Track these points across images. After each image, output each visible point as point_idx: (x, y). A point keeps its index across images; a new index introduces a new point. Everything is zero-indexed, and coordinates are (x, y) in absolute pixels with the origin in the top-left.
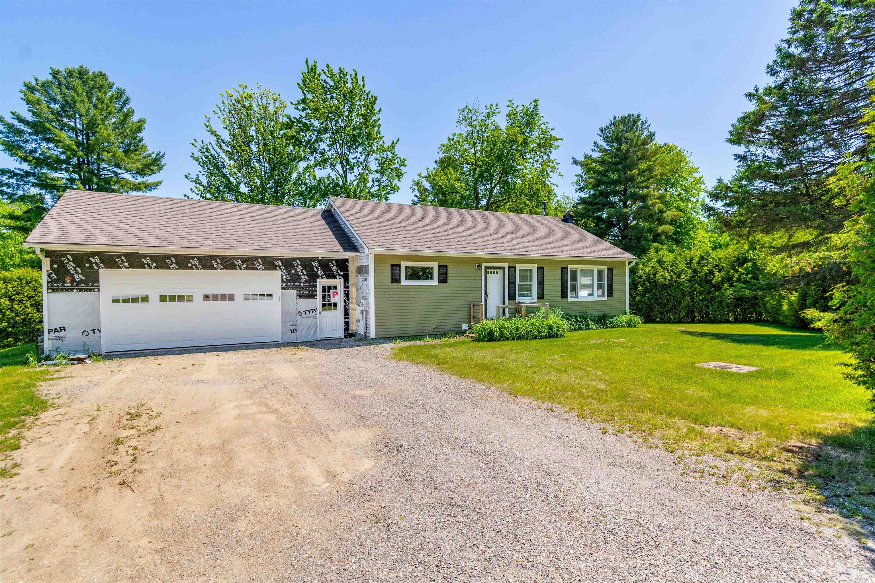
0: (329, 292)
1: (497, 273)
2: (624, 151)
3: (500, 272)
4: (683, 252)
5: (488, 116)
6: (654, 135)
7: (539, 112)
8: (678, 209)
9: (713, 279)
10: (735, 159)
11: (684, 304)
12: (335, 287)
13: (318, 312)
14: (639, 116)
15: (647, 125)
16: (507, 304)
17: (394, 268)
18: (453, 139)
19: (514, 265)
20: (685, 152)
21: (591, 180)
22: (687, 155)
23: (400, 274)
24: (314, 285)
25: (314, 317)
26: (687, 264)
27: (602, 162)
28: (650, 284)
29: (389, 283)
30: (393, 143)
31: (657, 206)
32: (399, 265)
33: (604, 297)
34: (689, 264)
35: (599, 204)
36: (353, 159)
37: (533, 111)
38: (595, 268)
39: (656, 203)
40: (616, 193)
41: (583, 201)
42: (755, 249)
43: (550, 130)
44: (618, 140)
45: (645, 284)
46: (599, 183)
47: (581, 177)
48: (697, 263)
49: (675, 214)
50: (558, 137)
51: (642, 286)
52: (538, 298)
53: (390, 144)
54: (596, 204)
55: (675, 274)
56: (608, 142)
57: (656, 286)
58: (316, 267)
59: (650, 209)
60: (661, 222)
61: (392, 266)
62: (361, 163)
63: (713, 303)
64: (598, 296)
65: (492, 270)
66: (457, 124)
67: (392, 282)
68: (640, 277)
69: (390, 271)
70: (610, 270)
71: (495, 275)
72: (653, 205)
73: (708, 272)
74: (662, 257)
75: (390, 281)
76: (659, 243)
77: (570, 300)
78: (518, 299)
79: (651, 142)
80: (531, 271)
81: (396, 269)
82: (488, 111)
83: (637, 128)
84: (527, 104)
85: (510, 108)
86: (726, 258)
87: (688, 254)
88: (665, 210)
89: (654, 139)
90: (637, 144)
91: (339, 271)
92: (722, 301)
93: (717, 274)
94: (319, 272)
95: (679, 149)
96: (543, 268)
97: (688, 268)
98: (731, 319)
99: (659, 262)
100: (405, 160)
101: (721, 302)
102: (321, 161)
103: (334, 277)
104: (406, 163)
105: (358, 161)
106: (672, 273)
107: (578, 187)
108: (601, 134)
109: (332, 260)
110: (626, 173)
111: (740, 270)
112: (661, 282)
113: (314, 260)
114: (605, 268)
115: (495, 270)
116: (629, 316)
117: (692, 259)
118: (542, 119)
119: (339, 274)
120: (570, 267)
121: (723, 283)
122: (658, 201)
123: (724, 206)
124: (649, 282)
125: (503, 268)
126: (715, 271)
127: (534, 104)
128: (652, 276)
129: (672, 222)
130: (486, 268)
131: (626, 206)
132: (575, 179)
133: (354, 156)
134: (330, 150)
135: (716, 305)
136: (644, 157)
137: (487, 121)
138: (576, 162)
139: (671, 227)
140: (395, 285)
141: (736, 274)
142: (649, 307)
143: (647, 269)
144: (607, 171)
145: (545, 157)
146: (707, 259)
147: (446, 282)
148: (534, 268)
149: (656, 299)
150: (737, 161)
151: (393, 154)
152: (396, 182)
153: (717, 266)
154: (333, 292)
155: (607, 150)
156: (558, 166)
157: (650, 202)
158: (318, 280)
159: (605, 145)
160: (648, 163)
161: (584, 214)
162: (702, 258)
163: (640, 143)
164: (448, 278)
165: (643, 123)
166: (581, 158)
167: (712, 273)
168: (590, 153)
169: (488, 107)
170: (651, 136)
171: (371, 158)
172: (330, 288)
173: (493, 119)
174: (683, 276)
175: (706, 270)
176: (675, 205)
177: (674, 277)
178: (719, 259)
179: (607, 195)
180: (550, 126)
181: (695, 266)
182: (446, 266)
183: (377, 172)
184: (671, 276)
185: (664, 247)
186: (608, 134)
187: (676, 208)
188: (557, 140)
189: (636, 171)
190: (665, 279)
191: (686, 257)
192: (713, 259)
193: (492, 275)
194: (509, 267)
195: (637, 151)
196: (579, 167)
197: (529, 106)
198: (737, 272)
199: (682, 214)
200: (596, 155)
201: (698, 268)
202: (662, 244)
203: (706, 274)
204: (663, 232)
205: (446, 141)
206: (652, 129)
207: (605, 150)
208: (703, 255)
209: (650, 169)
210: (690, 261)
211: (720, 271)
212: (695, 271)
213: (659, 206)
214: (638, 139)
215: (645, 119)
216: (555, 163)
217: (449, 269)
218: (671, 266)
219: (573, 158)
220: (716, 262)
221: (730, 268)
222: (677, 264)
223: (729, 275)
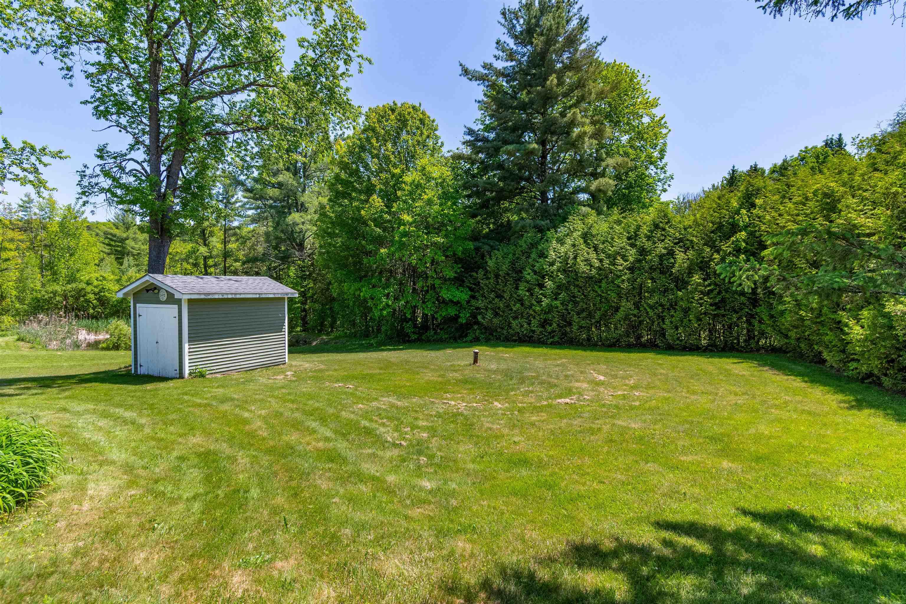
6: (586, 22)
9: (674, 264)
15: (577, 6)
20: (640, 75)
22: (643, 81)
26: (629, 238)
27: (510, 77)
34: (632, 238)
42: (753, 205)
48: (647, 236)
55: (608, 256)
56: (516, 36)
57: (576, 280)
63: (672, 312)
68: (552, 264)
73: (664, 251)
74: (590, 228)
87: (632, 221)
89: (586, 30)
93: (680, 256)
97: (631, 245)
99: (585, 236)
101: (686, 311)
106: (602, 256)
108: (503, 21)
112: (584, 272)
117: (639, 227)
121: (690, 272)
126: (678, 250)
129: (615, 175)
135: (679, 315)
138: (467, 73)
139: (612, 182)
141: (716, 256)
142: (563, 317)
146: (664, 229)
149: (576, 303)
153: (681, 240)
159: (511, 43)
162: (656, 226)
167: (671, 253)
168: (491, 60)
170: (583, 23)
174: (620, 260)
175: (660, 248)
177: (606, 262)
178: (685, 229)
181: (642, 241)
184: (601, 261)
186: (515, 23)
190: (591, 266)
192: (675, 228)
198: (717, 250)
201: (648, 245)
203: (661, 257)
204: (598, 190)
206: (584, 14)
207: (514, 55)
208: (657, 221)
210: (636, 232)
211: (687, 249)
212: (643, 252)
218: (603, 243)
219: (461, 65)
220: (680, 234)
221: (704, 245)
222: (612, 239)
223: (703, 258)
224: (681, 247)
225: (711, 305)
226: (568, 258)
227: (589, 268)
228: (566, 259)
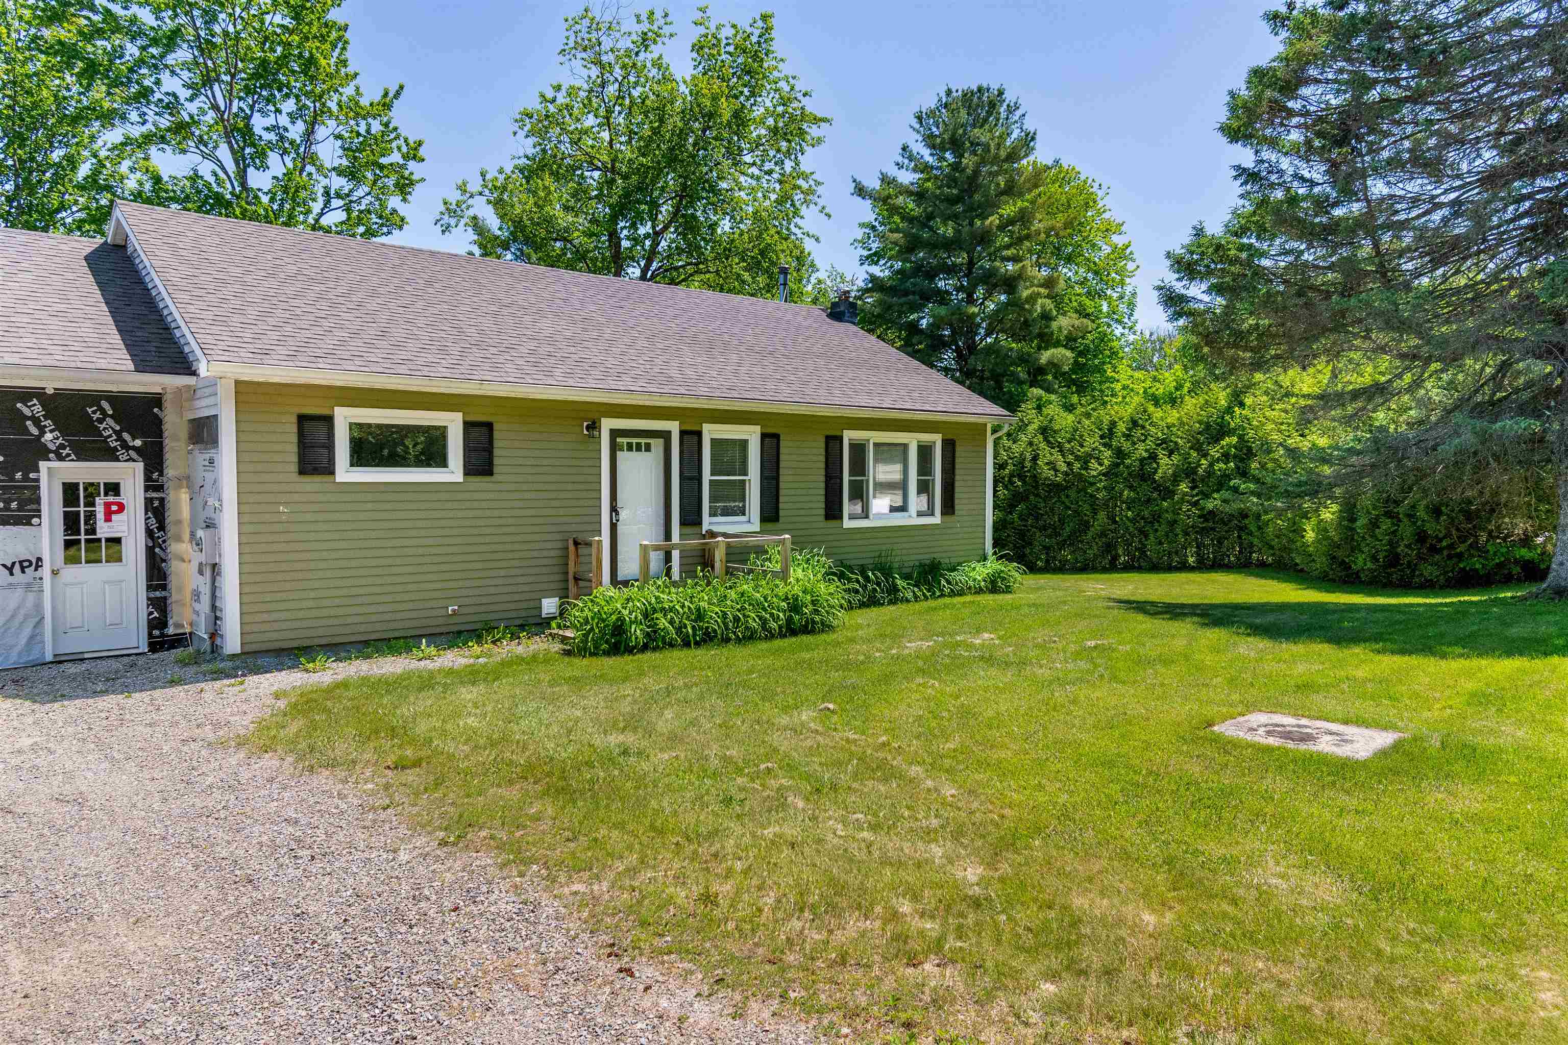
0: (90, 503)
1: (648, 448)
2: (969, 171)
3: (657, 444)
4: (1094, 410)
5: (645, 41)
6: (1033, 139)
7: (775, 46)
8: (1082, 312)
9: (1156, 472)
10: (1235, 178)
11: (1096, 527)
12: (113, 488)
13: (46, 571)
14: (1001, 93)
15: (1018, 113)
16: (675, 538)
17: (307, 425)
18: (553, 101)
19: (695, 428)
20: (1096, 185)
21: (897, 236)
22: (1100, 194)
23: (330, 446)
24: (26, 478)
25: (28, 586)
26: (1102, 437)
27: (920, 196)
28: (1024, 482)
29: (295, 477)
30: (386, 94)
31: (1040, 301)
32: (328, 420)
33: (933, 514)
34: (1107, 436)
35: (914, 293)
36: (267, 129)
37: (759, 43)
38: (912, 440)
39: (1039, 294)
40: (950, 271)
41: (876, 284)
42: (1242, 405)
43: (800, 97)
44: (956, 144)
45: (1011, 482)
46: (911, 246)
47: (873, 228)
48: (1124, 435)
49: (1077, 323)
50: (819, 115)
51: (1006, 487)
52: (764, 519)
53: (377, 98)
54: (906, 293)
55: (1077, 458)
56: (933, 147)
57: (1036, 487)
58: (36, 421)
59: (1024, 309)
60: (1046, 340)
61: (302, 419)
62: (292, 143)
63: (1156, 525)
64: (920, 514)
65: (634, 441)
66: (561, 59)
67: (302, 472)
69: (294, 438)
70: (949, 446)
71: (643, 455)
72: (1032, 299)
73: (1145, 455)
74: (1051, 421)
75: (294, 468)
76: (1042, 388)
77: (847, 524)
78: (707, 522)
79: (1026, 155)
80: (744, 444)
81: (320, 430)
82: (645, 27)
83: (998, 120)
84: (744, 24)
85: (702, 30)
86: (1182, 424)
87: (1105, 415)
88: (1055, 313)
89: (1033, 149)
90: (996, 156)
91: (126, 436)
92: (1175, 521)
93: (1164, 461)
94: (48, 436)
95: (1083, 178)
96: (776, 436)
97: (1105, 445)
98: (1191, 560)
99: (1044, 431)
100: (420, 144)
101: (1173, 523)
102: (169, 130)
103: (110, 455)
104: (422, 152)
105: (282, 138)
106: (1071, 458)
107: (866, 253)
108: (917, 126)
109: (101, 398)
110: (971, 224)
111: (1212, 452)
112: (1047, 478)
113: (26, 395)
114: (937, 439)
115: (643, 441)
116: (992, 566)
117: (1113, 424)
118: (781, 66)
119: (125, 446)
120: (848, 436)
121: (1176, 480)
122: (1042, 290)
123: (1209, 291)
124: (1021, 477)
125: (665, 436)
126: (1161, 453)
127: (760, 24)
128: (1028, 464)
129: (1070, 341)
130: (615, 434)
131: (970, 300)
132: (859, 234)
133: (270, 121)
134: (191, 99)
135: (1163, 529)
136: (1011, 190)
137: (642, 55)
138: (860, 191)
139: (1069, 354)
140: (313, 483)
141: (1203, 461)
142: (1022, 535)
143: (1016, 449)
144: (930, 217)
145: (788, 165)
146: (1143, 427)
147: (491, 473)
148: (752, 434)
149: (1037, 518)
150: (1239, 182)
151: (387, 125)
152: (394, 202)
153: (1164, 441)
154: (107, 505)
155: (932, 167)
156: (820, 190)
157: (1025, 294)
158: (43, 465)
159: (927, 155)
160: (1019, 204)
161: (879, 316)
162: (1135, 423)
163: (1003, 154)
164: (496, 461)
165: (1010, 110)
166: (873, 183)
167: (1153, 457)
168: (893, 171)
169: (644, 17)
170: (1028, 139)
171: (321, 132)
172: (92, 490)
173: (656, 51)
174: (1093, 464)
175: (1141, 451)
176: (1075, 304)
177: (1075, 467)
178: (1168, 427)
179: (931, 275)
180: (800, 86)
181: (1119, 441)
182: (489, 426)
183: (340, 172)
184: (1069, 464)
185: (1053, 397)
186: (934, 129)
187: (1076, 311)
188: (817, 120)
189: (993, 220)
190: (1056, 471)
191: (1102, 422)
192: (1157, 426)
193: (634, 454)
194: (683, 433)
195: (997, 174)
196: (868, 203)
197: (749, 30)
198: (1205, 455)
199: (1091, 326)
200: (907, 178)
201: (1126, 446)
202: (1049, 390)
203: (1142, 460)
204: (1051, 363)
205: (534, 105)
206: (1029, 125)
207: (925, 168)
208: (1136, 417)
209: (1023, 218)
210: (1110, 430)
211: (1171, 453)
212: (1120, 454)
213: (1043, 304)
214: (999, 145)
215: (1014, 101)
216: (811, 182)
217: (496, 435)
218: (1069, 442)
219: (854, 181)
220: (1163, 434)
221: (1191, 448)
222: (1081, 436)
223: (1190, 463)
224: (1163, 449)
225: (1199, 517)
226: (1024, 460)
227: (1052, 472)
228: (1021, 462)
